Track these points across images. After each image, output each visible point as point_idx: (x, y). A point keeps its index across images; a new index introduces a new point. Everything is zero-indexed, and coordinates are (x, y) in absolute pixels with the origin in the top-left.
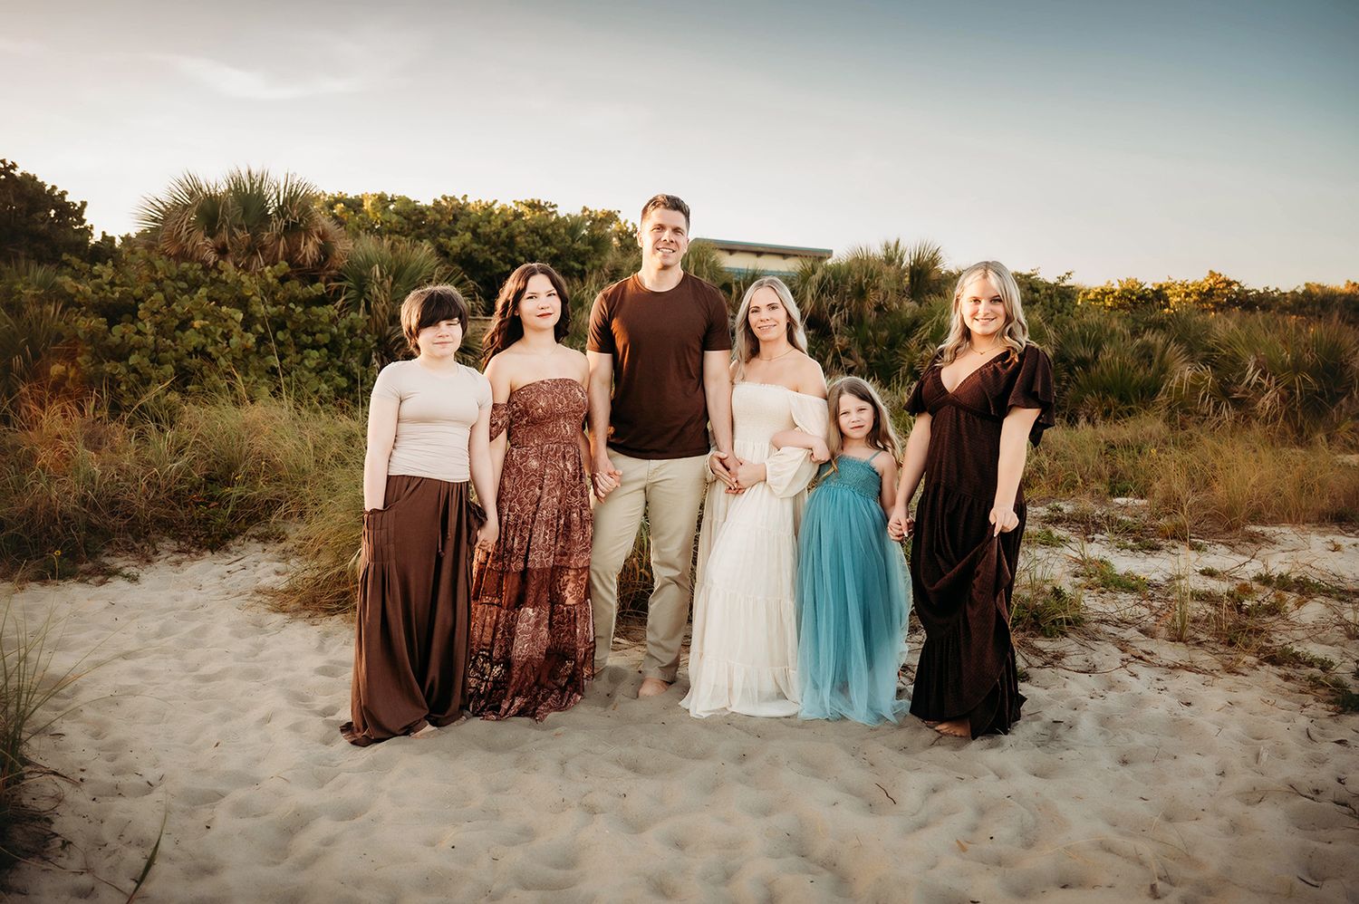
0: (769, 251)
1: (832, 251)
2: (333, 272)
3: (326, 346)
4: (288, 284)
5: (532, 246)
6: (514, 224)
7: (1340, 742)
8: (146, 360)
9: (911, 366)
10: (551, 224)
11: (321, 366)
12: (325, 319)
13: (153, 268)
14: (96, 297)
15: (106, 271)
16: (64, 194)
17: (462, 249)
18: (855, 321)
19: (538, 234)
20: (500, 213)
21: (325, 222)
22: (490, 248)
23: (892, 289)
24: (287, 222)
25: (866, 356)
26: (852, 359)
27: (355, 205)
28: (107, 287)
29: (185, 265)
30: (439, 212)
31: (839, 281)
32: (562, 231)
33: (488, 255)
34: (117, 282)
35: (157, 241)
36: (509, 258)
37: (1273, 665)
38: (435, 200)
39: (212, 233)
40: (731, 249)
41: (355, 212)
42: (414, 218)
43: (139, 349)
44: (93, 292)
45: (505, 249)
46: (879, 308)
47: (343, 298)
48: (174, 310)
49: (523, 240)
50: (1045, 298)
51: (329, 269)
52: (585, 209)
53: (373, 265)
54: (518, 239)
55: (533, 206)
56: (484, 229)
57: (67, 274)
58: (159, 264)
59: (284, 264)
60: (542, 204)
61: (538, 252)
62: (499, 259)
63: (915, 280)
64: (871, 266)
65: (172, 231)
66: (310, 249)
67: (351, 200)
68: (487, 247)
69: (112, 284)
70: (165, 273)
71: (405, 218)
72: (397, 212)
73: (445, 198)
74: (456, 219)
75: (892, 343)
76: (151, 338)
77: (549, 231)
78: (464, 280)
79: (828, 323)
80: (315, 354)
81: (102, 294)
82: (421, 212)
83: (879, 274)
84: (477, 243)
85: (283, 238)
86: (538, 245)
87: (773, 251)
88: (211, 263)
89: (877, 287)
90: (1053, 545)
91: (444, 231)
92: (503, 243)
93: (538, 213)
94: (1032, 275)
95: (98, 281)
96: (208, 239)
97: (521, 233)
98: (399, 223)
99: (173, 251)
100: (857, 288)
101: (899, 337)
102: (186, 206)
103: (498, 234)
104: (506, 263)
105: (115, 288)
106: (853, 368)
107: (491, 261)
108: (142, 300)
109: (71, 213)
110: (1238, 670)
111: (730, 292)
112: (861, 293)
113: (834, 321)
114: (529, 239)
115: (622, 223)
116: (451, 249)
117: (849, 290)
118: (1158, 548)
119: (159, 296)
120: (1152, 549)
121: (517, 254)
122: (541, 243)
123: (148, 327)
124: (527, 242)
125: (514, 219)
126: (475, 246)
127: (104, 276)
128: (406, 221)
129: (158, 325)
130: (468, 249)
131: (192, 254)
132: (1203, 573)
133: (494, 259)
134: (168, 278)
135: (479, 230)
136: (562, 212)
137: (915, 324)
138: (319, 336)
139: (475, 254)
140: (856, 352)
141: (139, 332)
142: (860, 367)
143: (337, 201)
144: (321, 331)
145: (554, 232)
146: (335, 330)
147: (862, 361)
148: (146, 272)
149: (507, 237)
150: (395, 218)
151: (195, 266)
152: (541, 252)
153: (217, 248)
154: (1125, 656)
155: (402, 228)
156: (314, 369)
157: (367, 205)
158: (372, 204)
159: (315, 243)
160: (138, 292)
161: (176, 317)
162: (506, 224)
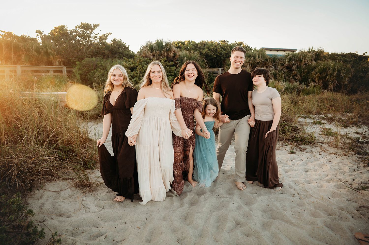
0: (280, 50)
1: (297, 49)
2: (176, 59)
3: (173, 75)
4: (166, 62)
5: (221, 51)
6: (217, 46)
7: (360, 172)
8: (138, 79)
9: (312, 78)
10: (226, 46)
11: (172, 80)
12: (173, 70)
13: (140, 60)
14: (129, 66)
15: (131, 60)
16: (125, 44)
17: (205, 52)
18: (299, 67)
19: (223, 48)
20: (214, 44)
21: (174, 49)
22: (212, 52)
23: (309, 59)
24: (167, 49)
25: (301, 76)
26: (297, 77)
27: (183, 43)
28: (131, 64)
29: (146, 59)
30: (201, 44)
31: (295, 58)
32: (229, 47)
33: (211, 54)
34: (133, 63)
35: (141, 53)
36: (216, 54)
37: (358, 155)
38: (200, 42)
39: (152, 52)
40: (271, 50)
41: (184, 45)
42: (195, 46)
43: (136, 76)
44: (129, 65)
45: (215, 52)
46: (305, 64)
47: (178, 65)
48: (143, 68)
49: (219, 50)
50: (354, 60)
51: (175, 58)
52: (236, 42)
53: (185, 57)
54: (218, 50)
55: (223, 42)
56: (211, 48)
57: (124, 61)
58: (141, 59)
59: (165, 58)
60: (225, 41)
61: (222, 53)
62: (214, 54)
63: (317, 57)
64: (304, 54)
65: (144, 52)
66: (171, 55)
67: (183, 42)
68: (211, 52)
69: (132, 63)
70: (142, 61)
71: (194, 46)
72: (192, 45)
73: (202, 41)
74: (205, 45)
75: (308, 73)
76: (139, 74)
77: (225, 48)
78: (204, 60)
79: (292, 68)
80: (171, 77)
81: (130, 65)
82: (197, 45)
83: (306, 56)
84: (209, 51)
85: (166, 52)
86: (223, 51)
87: (281, 50)
88: (151, 58)
89: (305, 59)
90: (320, 125)
91: (202, 48)
92: (215, 51)
93: (224, 43)
94: (355, 53)
95: (130, 63)
96: (151, 53)
97: (219, 48)
98: (192, 47)
99: (144, 56)
100: (300, 59)
101: (310, 71)
102: (147, 46)
103: (214, 49)
104: (215, 55)
105: (133, 64)
106: (297, 79)
107: (212, 55)
108: (137, 66)
109: (126, 48)
110: (347, 155)
111: (267, 61)
112: (301, 60)
113: (293, 67)
114: (221, 50)
115: (244, 44)
116: (203, 52)
117: (298, 60)
118: (348, 126)
119: (141, 66)
120: (346, 126)
121: (218, 53)
122: (223, 50)
123: (138, 72)
124: (220, 50)
125: (218, 45)
126: (208, 52)
127: (131, 61)
128: (194, 47)
129: (140, 71)
130: (207, 53)
131: (148, 56)
132: (355, 133)
133: (212, 54)
134: (143, 61)
135: (210, 48)
136: (230, 43)
137: (315, 68)
138: (172, 73)
139: (208, 53)
140: (298, 75)
141: (137, 73)
142: (299, 79)
143: (180, 42)
144: (173, 72)
145: (226, 48)
146: (175, 72)
147: (300, 77)
148: (138, 61)
149: (216, 49)
150: (191, 46)
151: (148, 59)
152: (223, 52)
153: (153, 55)
154: (321, 150)
155: (193, 48)
156: (171, 80)
157: (186, 43)
158: (187, 43)
159: (172, 53)
160: (137, 65)
161: (144, 70)
162: (216, 46)
